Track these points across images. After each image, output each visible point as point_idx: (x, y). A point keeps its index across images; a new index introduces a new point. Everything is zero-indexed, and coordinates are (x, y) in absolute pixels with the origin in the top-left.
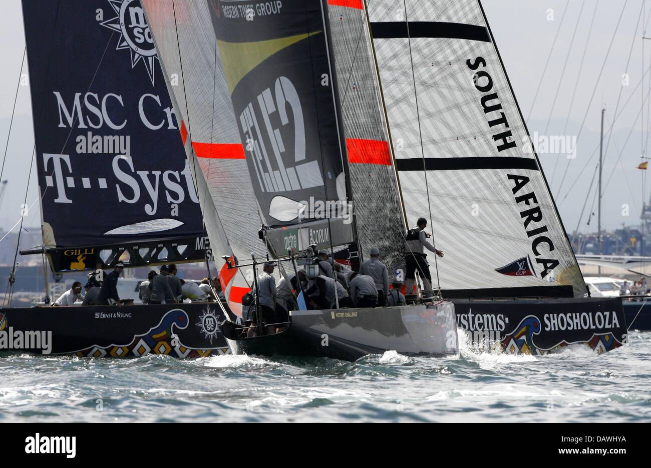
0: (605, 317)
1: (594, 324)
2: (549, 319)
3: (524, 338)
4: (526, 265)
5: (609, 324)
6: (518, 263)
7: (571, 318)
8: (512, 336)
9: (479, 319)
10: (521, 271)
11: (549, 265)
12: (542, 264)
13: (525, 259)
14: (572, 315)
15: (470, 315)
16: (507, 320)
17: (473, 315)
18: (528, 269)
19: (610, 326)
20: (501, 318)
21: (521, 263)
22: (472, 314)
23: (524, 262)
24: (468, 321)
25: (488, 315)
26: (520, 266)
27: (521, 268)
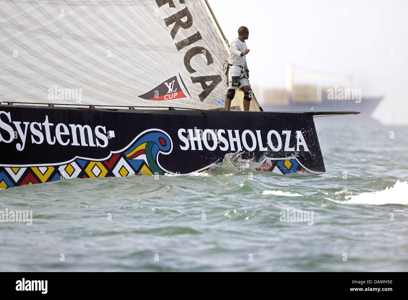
0: (283, 137)
1: (265, 144)
2: (186, 135)
3: (143, 157)
4: (176, 86)
5: (291, 146)
6: (166, 84)
7: (226, 136)
8: (122, 155)
9: (62, 130)
10: (171, 93)
11: (208, 83)
12: (199, 84)
13: (175, 78)
14: (227, 132)
15: (47, 124)
16: (112, 134)
17: (52, 124)
18: (179, 90)
19: (293, 149)
20: (101, 130)
21: (170, 84)
22: (49, 122)
23: (174, 81)
24: (43, 131)
25: (79, 126)
26: (169, 87)
27: (170, 90)
